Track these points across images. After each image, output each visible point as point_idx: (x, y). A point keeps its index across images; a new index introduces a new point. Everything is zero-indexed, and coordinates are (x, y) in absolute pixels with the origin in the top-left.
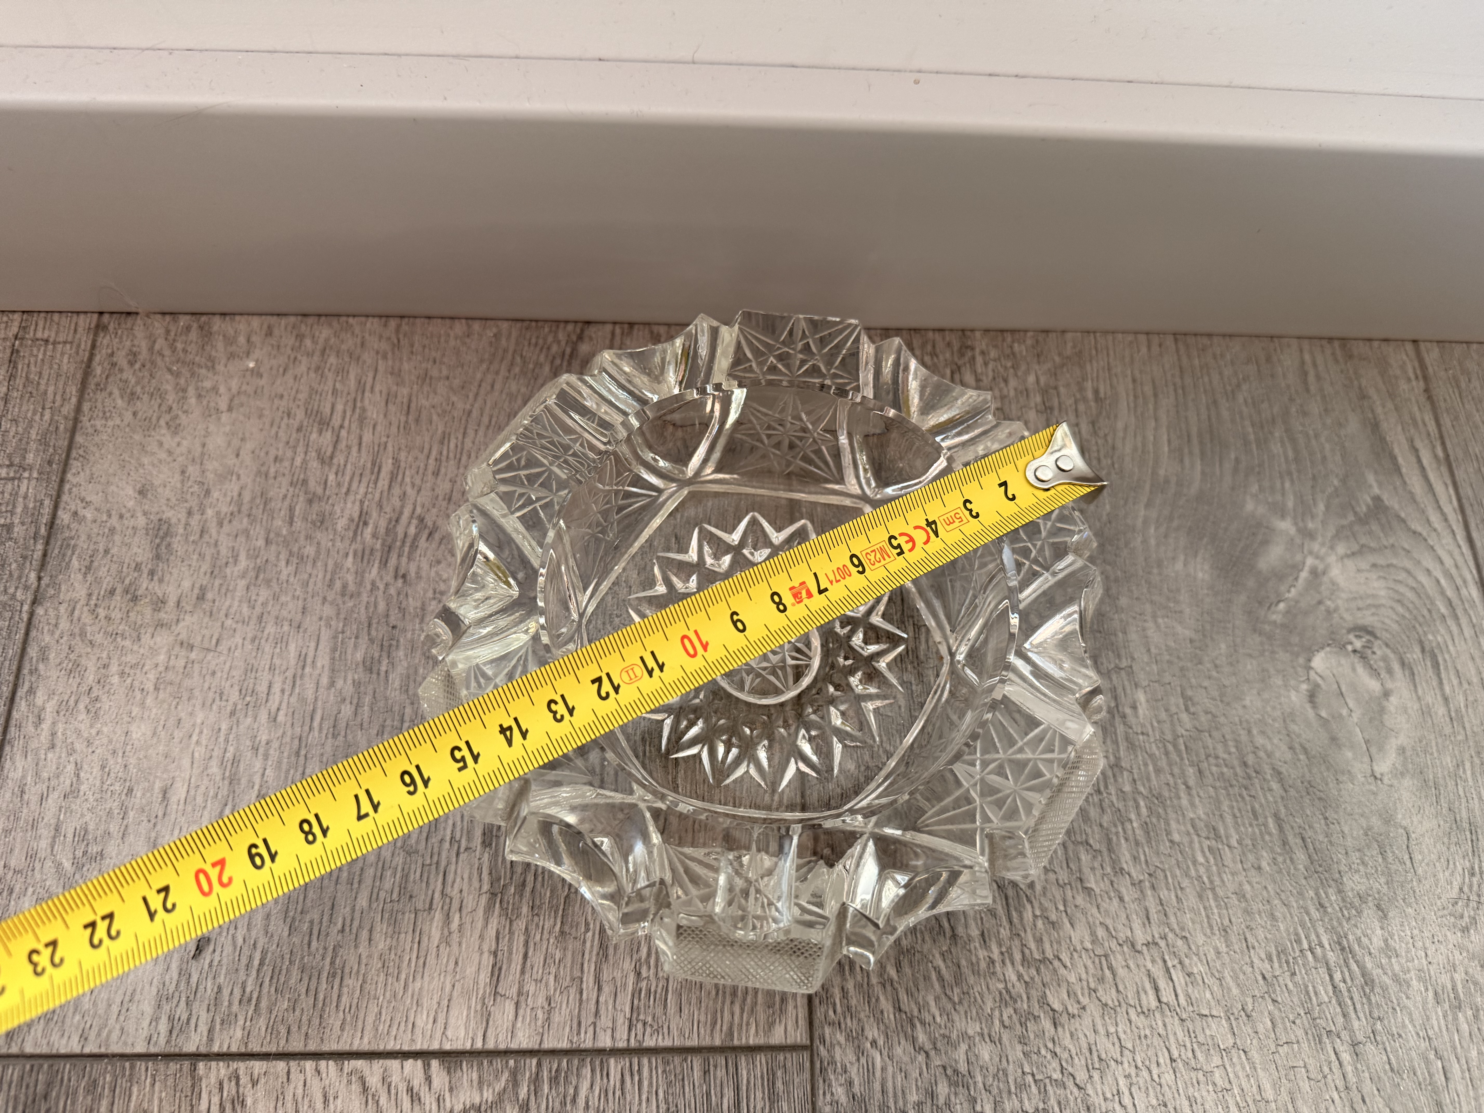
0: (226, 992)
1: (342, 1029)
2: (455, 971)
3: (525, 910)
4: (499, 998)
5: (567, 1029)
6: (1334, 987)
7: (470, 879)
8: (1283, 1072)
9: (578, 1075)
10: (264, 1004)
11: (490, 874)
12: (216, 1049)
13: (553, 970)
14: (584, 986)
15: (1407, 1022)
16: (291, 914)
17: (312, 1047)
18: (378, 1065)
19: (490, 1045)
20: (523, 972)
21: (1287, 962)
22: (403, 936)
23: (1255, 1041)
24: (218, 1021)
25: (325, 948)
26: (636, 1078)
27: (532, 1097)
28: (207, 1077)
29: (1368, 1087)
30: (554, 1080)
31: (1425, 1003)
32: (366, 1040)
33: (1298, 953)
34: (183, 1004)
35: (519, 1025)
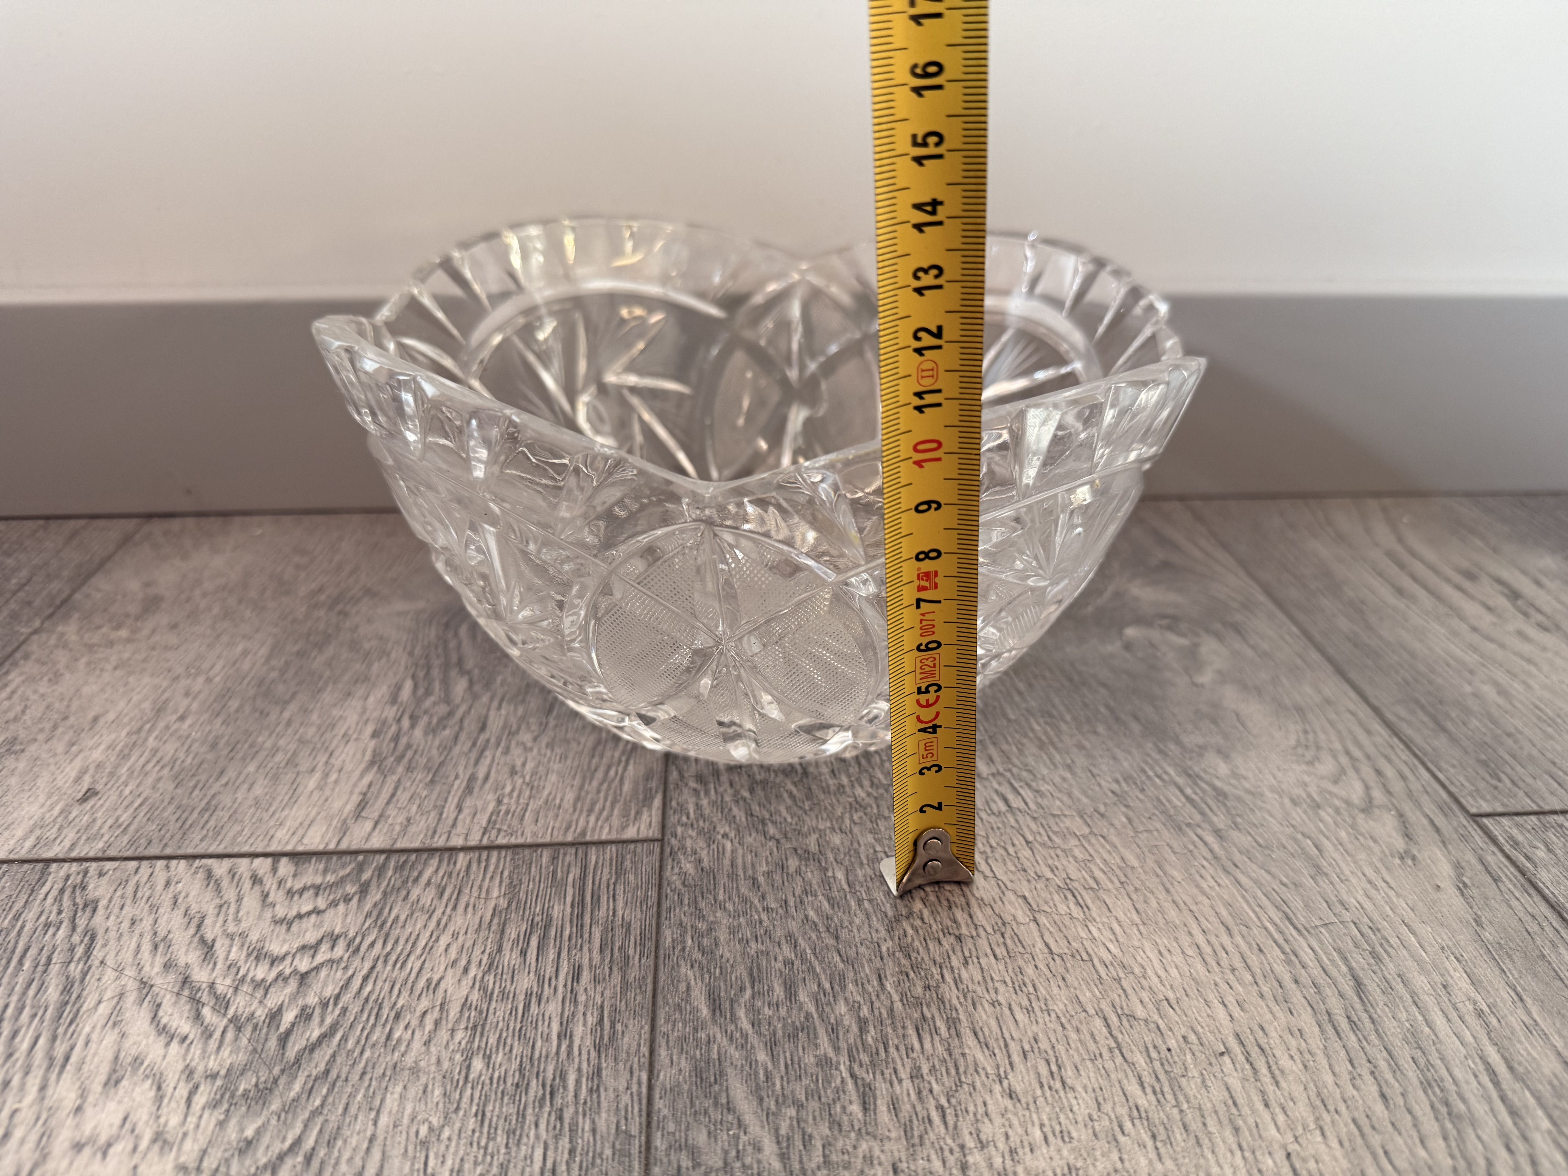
0: (99, 823)
1: (202, 840)
2: (323, 804)
3: (400, 769)
4: (360, 819)
5: (422, 836)
6: (1187, 798)
7: (354, 755)
8: (1145, 850)
9: (425, 864)
10: (132, 828)
11: (374, 751)
12: (74, 855)
13: (418, 802)
14: (446, 810)
15: (1267, 817)
16: (181, 777)
17: (168, 851)
18: (227, 863)
19: (343, 846)
20: (388, 803)
21: (1135, 784)
22: (281, 787)
23: (1112, 830)
24: (84, 837)
25: (205, 795)
26: (483, 864)
27: (375, 879)
28: (57, 872)
29: (1238, 857)
30: (400, 868)
31: (1282, 805)
32: (222, 846)
33: (1144, 778)
34: (55, 830)
35: (375, 833)
